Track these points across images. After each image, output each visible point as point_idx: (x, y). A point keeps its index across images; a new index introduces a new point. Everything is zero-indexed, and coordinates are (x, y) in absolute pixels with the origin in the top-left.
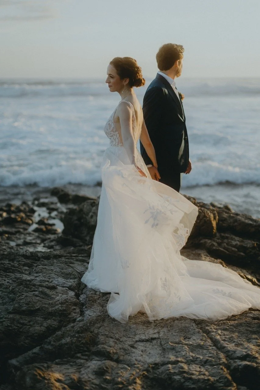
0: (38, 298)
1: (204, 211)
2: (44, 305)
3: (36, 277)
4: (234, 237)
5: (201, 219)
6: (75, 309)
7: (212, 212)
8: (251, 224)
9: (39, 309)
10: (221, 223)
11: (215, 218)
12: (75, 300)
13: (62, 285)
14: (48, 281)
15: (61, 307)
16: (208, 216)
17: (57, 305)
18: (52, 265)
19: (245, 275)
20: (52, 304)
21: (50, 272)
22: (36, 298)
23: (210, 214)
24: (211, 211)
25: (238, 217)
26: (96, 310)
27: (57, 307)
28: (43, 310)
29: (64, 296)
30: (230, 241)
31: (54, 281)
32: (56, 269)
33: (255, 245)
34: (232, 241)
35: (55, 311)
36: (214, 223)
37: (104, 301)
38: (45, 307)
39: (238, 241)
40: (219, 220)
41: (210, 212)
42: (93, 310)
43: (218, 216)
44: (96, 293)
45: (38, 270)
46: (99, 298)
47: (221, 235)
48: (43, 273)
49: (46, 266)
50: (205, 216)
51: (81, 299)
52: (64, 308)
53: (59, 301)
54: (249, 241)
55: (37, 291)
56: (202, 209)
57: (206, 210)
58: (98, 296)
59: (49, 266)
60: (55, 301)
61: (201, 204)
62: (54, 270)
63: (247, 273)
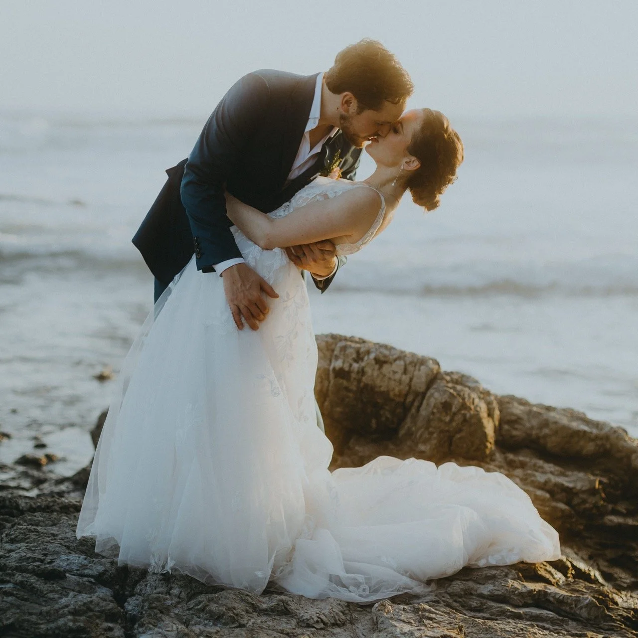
0: (10, 599)
1: (462, 394)
2: (26, 617)
3: (10, 551)
4: (540, 463)
5: (455, 414)
6: (110, 629)
7: (483, 399)
8: (585, 432)
9: (12, 624)
10: (506, 427)
11: (490, 415)
12: (111, 605)
13: (78, 570)
14: (42, 561)
15: (74, 621)
16: (472, 407)
17: (63, 616)
18: (54, 525)
19: (570, 559)
20: (48, 613)
21: (48, 539)
22: (5, 599)
23: (477, 401)
24: (482, 396)
25: (552, 414)
26: (169, 633)
27: (61, 622)
28: (23, 629)
29: (84, 597)
30: (530, 472)
31: (58, 562)
32: (66, 533)
33: (597, 486)
34: (537, 474)
35: (57, 632)
36: (489, 427)
37: (191, 612)
38: (28, 621)
39: (552, 473)
40: (501, 421)
41: (480, 398)
42: (160, 630)
43: (501, 411)
44: (171, 592)
45: (14, 533)
46: (179, 603)
47: (506, 458)
48: (27, 543)
49: (37, 525)
50: (464, 406)
51: (130, 608)
52: (82, 625)
53: (67, 606)
54: (581, 475)
55: (9, 582)
56: (459, 387)
57: (467, 389)
58: (177, 600)
59: (46, 526)
60: (57, 606)
61: (455, 377)
62: (60, 536)
63: (575, 556)
